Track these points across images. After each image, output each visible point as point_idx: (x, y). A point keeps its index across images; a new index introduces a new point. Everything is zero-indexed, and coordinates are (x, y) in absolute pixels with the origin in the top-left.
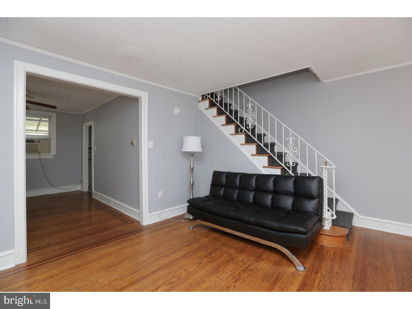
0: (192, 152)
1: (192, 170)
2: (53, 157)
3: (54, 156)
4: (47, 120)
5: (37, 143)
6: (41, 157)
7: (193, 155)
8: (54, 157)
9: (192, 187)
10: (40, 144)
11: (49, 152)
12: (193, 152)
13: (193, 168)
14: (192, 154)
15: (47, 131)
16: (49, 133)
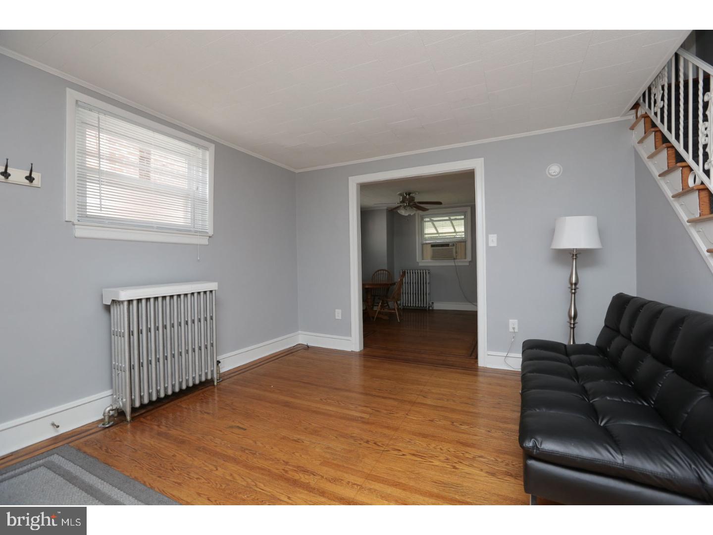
0: (574, 249)
1: (574, 287)
2: (468, 264)
3: (470, 262)
4: (463, 217)
5: (452, 247)
6: (456, 264)
7: (578, 255)
8: (470, 264)
9: (574, 324)
10: (454, 247)
11: (465, 258)
12: (576, 249)
13: (576, 284)
14: (575, 253)
15: (463, 232)
16: (465, 235)
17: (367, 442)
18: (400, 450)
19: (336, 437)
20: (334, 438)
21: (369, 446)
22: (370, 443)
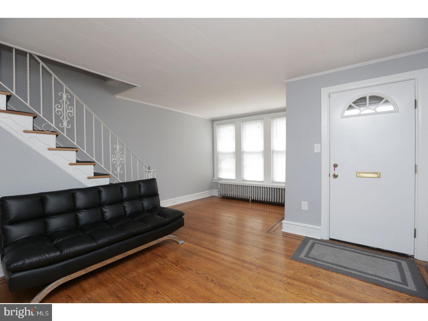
17: (212, 280)
18: (197, 273)
19: (231, 287)
20: (232, 287)
21: (212, 278)
22: (211, 280)
